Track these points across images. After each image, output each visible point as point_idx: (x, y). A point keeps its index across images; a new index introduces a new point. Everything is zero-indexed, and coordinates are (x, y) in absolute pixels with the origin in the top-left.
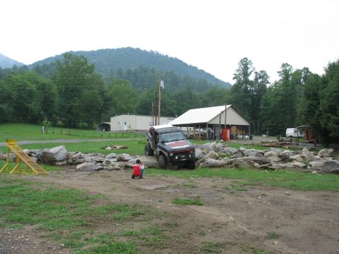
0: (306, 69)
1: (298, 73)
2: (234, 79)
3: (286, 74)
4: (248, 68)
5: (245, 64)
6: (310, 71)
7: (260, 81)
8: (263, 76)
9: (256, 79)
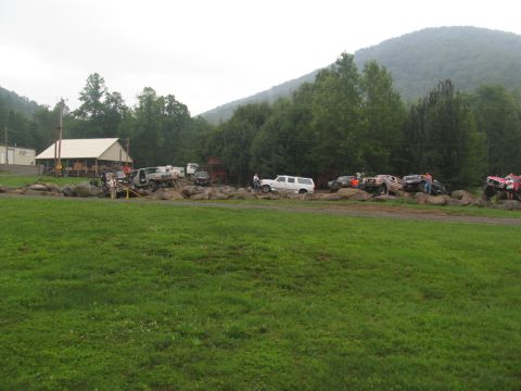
0: (171, 98)
1: (161, 99)
2: (81, 99)
3: (149, 100)
4: (99, 87)
5: (95, 81)
6: (176, 99)
7: (112, 104)
8: (116, 98)
9: (108, 102)
